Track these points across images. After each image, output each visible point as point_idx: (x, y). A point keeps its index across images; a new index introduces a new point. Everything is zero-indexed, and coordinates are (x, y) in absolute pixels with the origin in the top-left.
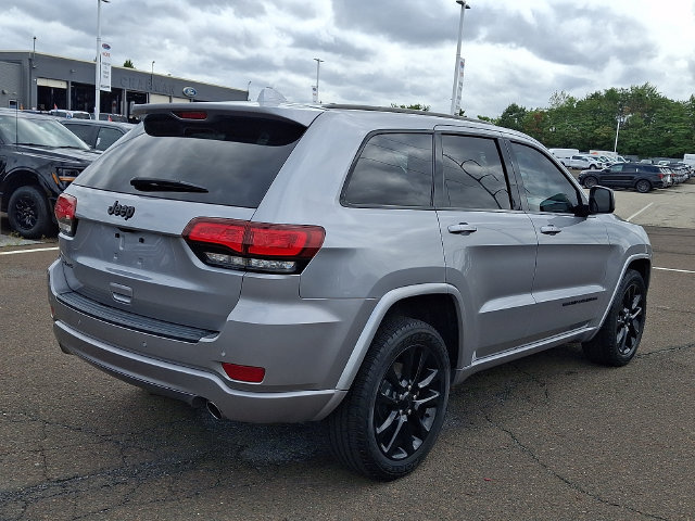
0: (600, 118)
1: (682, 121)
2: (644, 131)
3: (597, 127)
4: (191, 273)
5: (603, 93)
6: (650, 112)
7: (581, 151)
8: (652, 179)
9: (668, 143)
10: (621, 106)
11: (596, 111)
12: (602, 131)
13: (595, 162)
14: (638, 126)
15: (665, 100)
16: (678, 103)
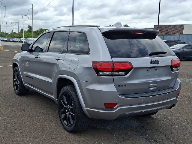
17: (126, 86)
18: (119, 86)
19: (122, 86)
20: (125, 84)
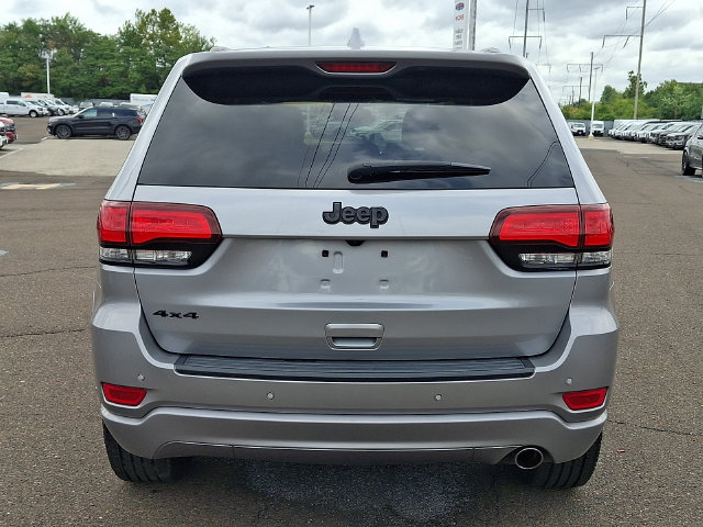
0: (22, 53)
1: (113, 57)
2: (76, 69)
3: (19, 65)
4: (500, 286)
5: (20, 24)
6: (78, 46)
7: (11, 94)
8: (131, 123)
9: (103, 82)
10: (43, 40)
11: (14, 46)
12: (27, 70)
13: (35, 107)
14: (68, 63)
15: (90, 33)
16: (106, 38)
17: (194, 316)
18: (163, 314)
19: (174, 315)
20: (188, 307)
